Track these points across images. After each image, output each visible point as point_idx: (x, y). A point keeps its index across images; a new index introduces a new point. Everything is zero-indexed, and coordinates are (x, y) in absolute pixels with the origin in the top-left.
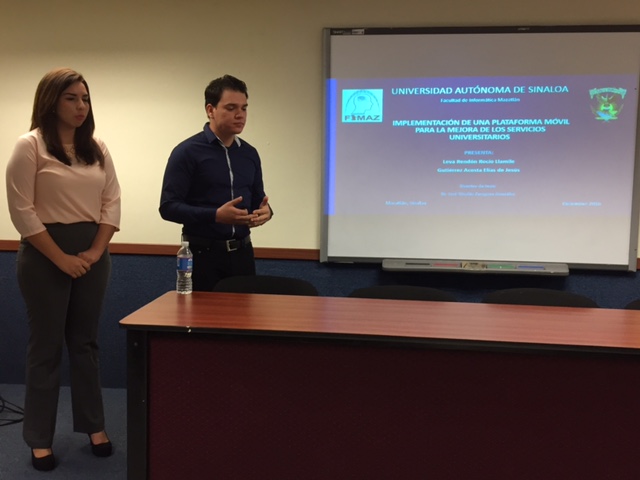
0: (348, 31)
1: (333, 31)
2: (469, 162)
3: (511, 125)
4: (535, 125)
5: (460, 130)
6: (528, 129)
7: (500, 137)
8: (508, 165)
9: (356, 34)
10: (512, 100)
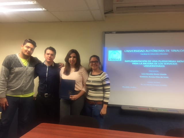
0: (110, 32)
1: (106, 33)
2: (151, 74)
3: (165, 62)
4: (174, 63)
5: (147, 64)
6: (171, 64)
7: (161, 66)
8: (164, 76)
9: (113, 33)
10: (165, 54)
